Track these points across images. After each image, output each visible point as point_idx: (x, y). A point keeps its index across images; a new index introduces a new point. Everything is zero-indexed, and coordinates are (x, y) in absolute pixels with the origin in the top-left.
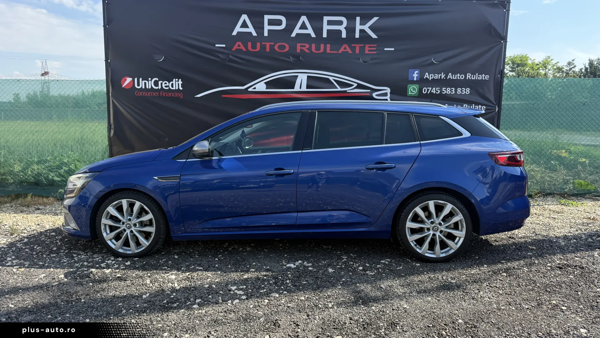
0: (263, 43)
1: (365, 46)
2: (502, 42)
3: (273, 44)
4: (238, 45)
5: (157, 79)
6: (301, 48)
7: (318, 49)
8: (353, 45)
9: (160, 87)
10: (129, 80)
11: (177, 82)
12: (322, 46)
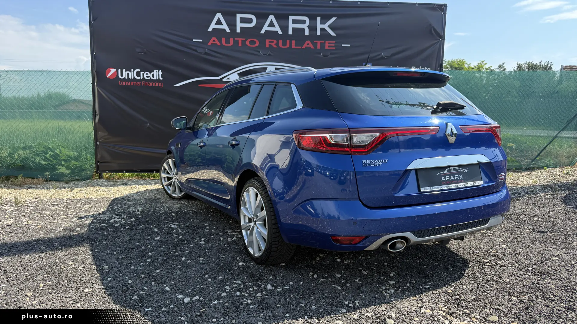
0: (235, 39)
1: (325, 42)
2: (441, 39)
3: (244, 39)
4: (214, 40)
5: (139, 70)
6: (270, 43)
7: (284, 44)
8: (314, 41)
9: (142, 77)
10: (113, 71)
11: (157, 73)
12: (288, 42)
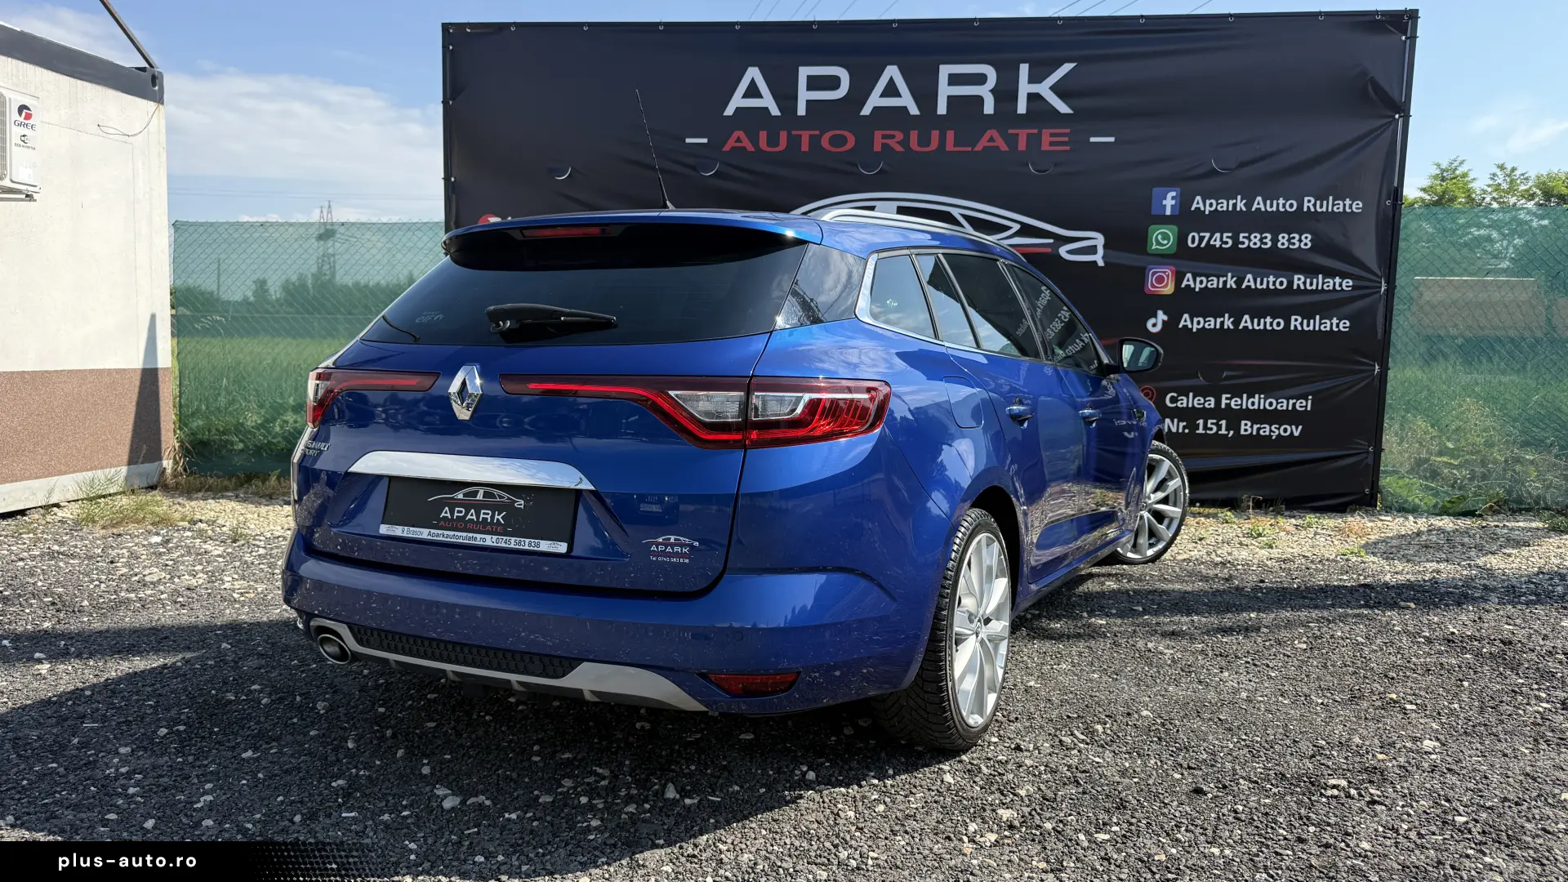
0: (794, 132)
1: (1040, 134)
2: (1397, 116)
3: (817, 132)
4: (738, 139)
6: (885, 141)
7: (924, 141)
8: (1010, 131)
10: (494, 221)
12: (935, 134)
